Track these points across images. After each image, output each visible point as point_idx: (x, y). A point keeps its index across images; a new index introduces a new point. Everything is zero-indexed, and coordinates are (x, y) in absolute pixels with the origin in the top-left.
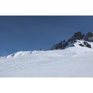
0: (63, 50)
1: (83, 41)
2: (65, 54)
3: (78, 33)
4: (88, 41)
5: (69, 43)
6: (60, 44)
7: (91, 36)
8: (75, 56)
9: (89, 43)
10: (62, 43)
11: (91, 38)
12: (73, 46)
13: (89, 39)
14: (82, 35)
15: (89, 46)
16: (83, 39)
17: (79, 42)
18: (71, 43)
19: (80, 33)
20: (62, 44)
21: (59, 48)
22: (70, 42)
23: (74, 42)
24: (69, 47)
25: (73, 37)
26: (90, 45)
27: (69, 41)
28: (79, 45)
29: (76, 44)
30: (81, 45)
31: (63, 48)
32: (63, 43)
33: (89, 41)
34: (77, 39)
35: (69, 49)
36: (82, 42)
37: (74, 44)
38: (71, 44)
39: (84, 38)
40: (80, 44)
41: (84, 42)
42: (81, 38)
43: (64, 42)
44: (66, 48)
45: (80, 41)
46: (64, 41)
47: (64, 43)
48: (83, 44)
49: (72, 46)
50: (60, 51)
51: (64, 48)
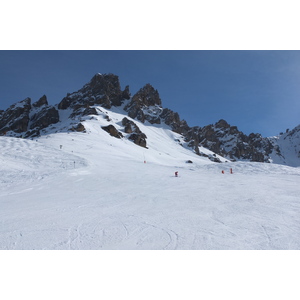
0: (29, 141)
1: (120, 117)
2: (38, 159)
3: (107, 77)
4: (139, 119)
5: (64, 114)
6: (20, 111)
7: (151, 103)
8: (82, 172)
9: (143, 128)
10: (28, 107)
11: (151, 108)
12: (80, 128)
13: (145, 112)
14: (123, 89)
15: (139, 139)
16: (123, 106)
17: (107, 117)
18: (73, 115)
19: (114, 80)
20: (31, 114)
21: (12, 128)
22: (70, 111)
23: (85, 113)
24: (61, 131)
25: (83, 91)
26: (144, 136)
27: (65, 104)
28: (105, 128)
29: (93, 125)
30: (110, 129)
31: (34, 134)
32: (34, 111)
33: (143, 119)
34: (99, 102)
35: (60, 142)
36: (116, 118)
37: (84, 124)
38: (70, 120)
39: (126, 102)
40: (107, 124)
41: (125, 122)
42: (115, 100)
43: (38, 104)
44: (46, 133)
45: (110, 114)
46: (43, 100)
47: (40, 109)
48: (118, 128)
49: (72, 130)
50: (17, 145)
51: (38, 135)
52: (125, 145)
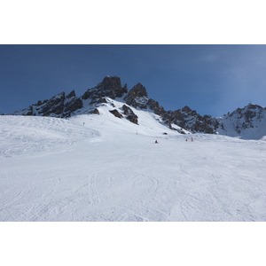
0: (64, 120)
1: (121, 104)
2: (70, 131)
3: (113, 78)
4: (133, 106)
5: (86, 102)
6: (59, 100)
7: (141, 95)
8: (98, 140)
9: (136, 112)
10: (63, 98)
11: (141, 99)
12: (96, 112)
13: (137, 101)
14: (123, 86)
15: (133, 119)
16: (123, 97)
17: (113, 105)
18: (91, 103)
19: (117, 80)
20: (65, 103)
21: (53, 111)
22: (89, 100)
23: (99, 102)
24: (84, 113)
25: (98, 87)
26: (136, 117)
27: (86, 96)
28: (111, 112)
29: (104, 110)
30: (114, 112)
31: (67, 116)
32: (67, 101)
33: (135, 106)
34: (108, 95)
35: (83, 120)
36: (119, 105)
37: (98, 109)
38: (90, 107)
39: (125, 95)
40: (113, 109)
41: (124, 108)
42: (117, 94)
43: (70, 96)
44: (74, 115)
45: (115, 102)
46: (73, 94)
47: (70, 99)
48: (120, 111)
49: (91, 113)
50: (56, 122)
51: (69, 116)
52: (124, 123)
